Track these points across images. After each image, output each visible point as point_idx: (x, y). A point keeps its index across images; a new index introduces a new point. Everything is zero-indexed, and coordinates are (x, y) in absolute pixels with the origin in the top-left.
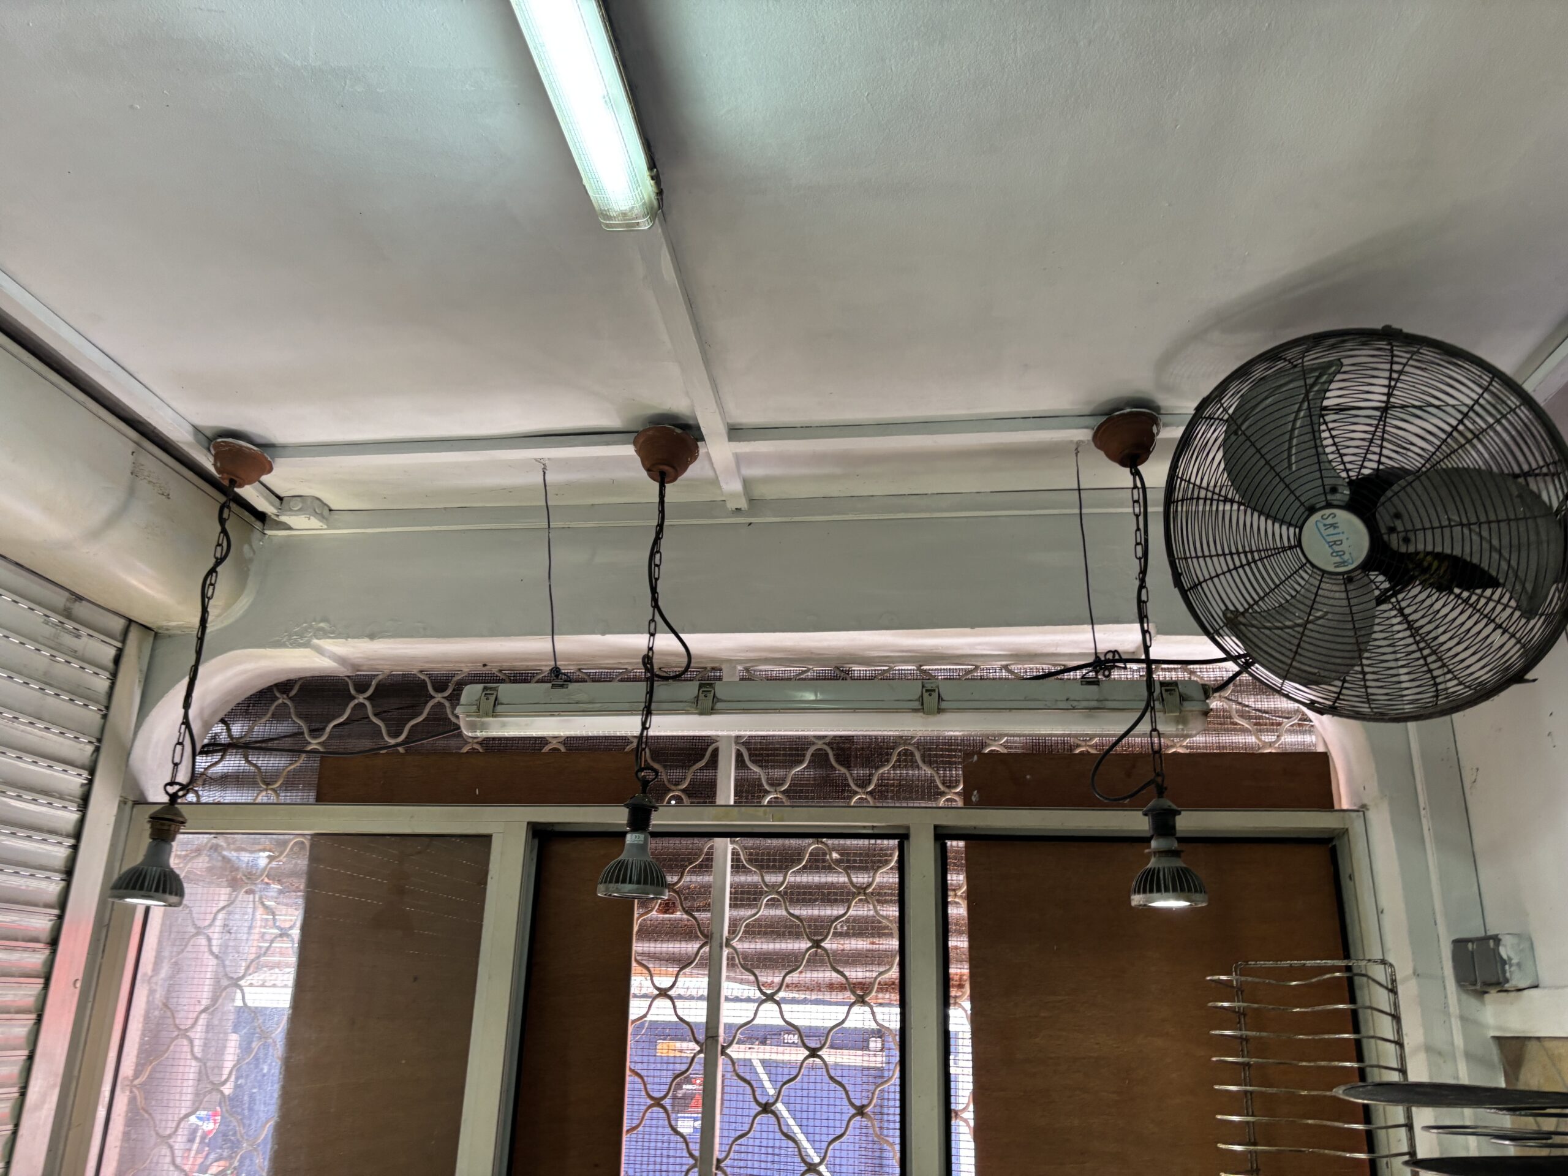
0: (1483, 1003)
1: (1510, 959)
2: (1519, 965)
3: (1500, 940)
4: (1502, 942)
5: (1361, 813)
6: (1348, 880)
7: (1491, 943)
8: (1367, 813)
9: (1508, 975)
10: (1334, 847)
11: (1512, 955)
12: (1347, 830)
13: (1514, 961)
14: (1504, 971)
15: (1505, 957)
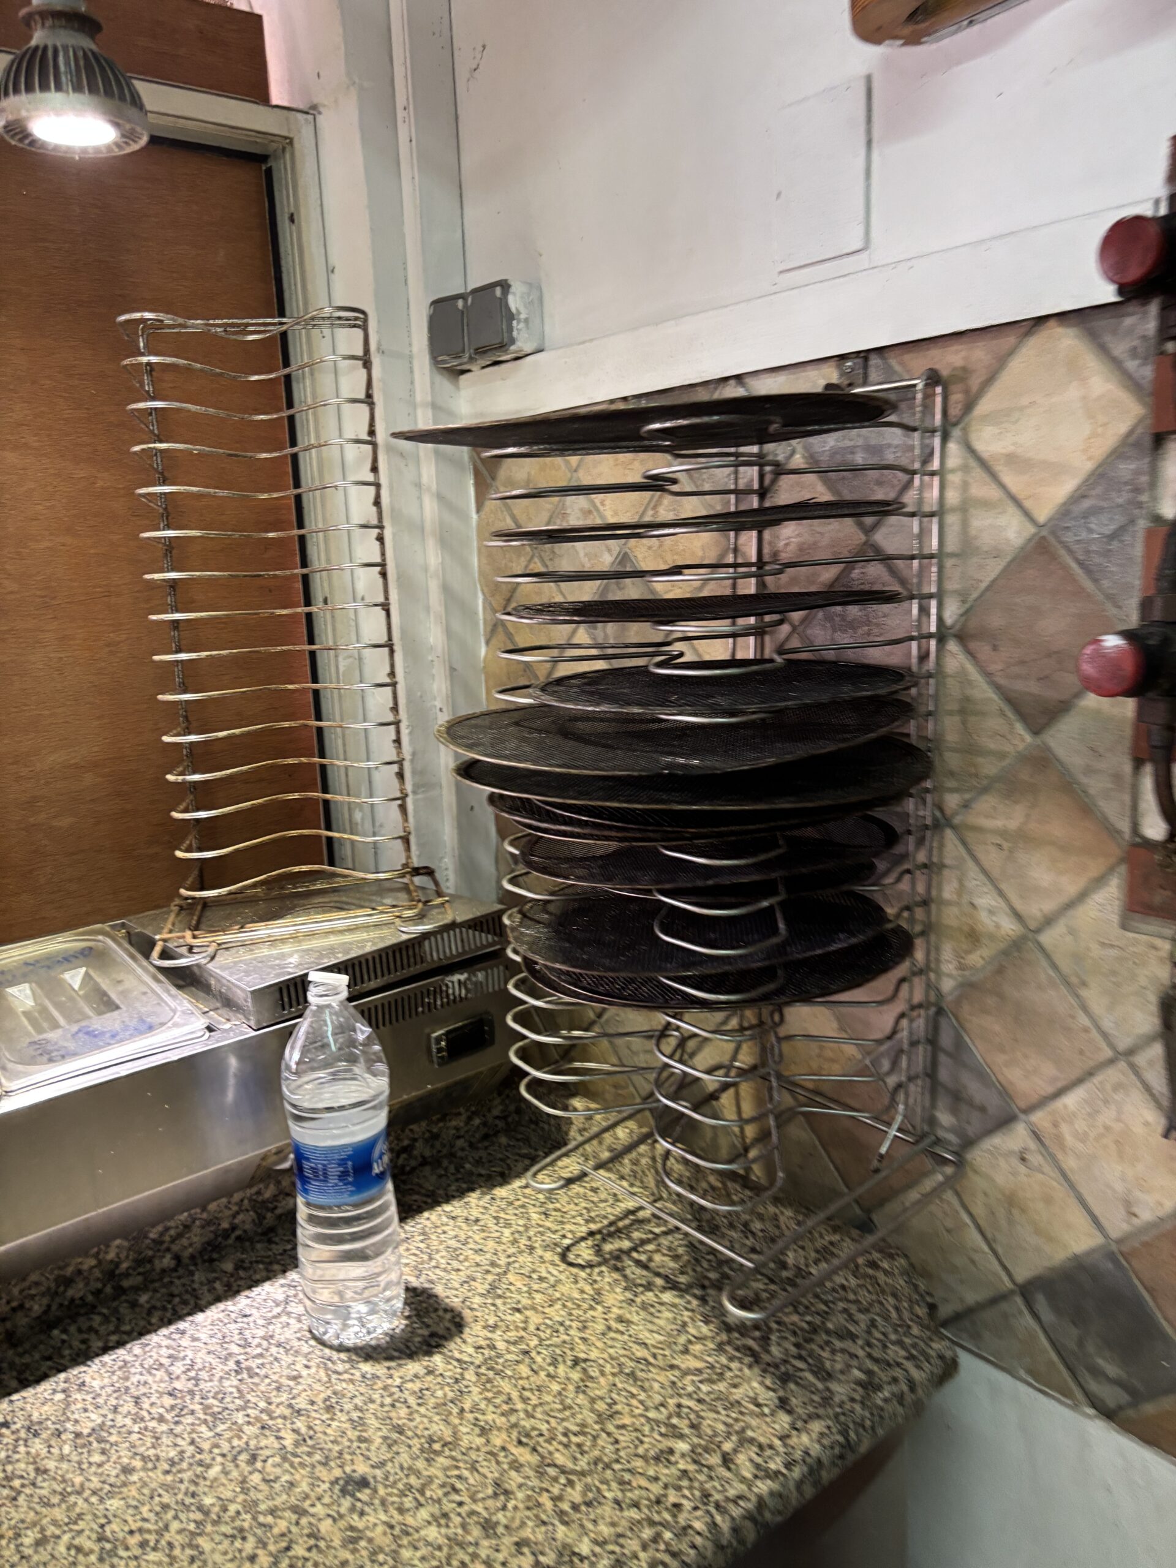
0: (458, 388)
1: (519, 313)
2: (526, 321)
3: (509, 286)
4: (512, 289)
5: (310, 117)
6: (287, 221)
7: (498, 291)
8: (320, 118)
9: (515, 333)
10: (269, 172)
11: (522, 309)
12: (291, 141)
13: (522, 316)
14: (510, 329)
15: (514, 310)
